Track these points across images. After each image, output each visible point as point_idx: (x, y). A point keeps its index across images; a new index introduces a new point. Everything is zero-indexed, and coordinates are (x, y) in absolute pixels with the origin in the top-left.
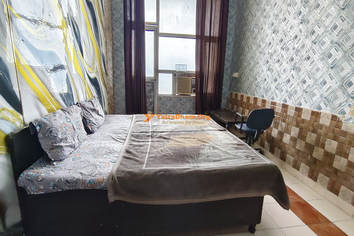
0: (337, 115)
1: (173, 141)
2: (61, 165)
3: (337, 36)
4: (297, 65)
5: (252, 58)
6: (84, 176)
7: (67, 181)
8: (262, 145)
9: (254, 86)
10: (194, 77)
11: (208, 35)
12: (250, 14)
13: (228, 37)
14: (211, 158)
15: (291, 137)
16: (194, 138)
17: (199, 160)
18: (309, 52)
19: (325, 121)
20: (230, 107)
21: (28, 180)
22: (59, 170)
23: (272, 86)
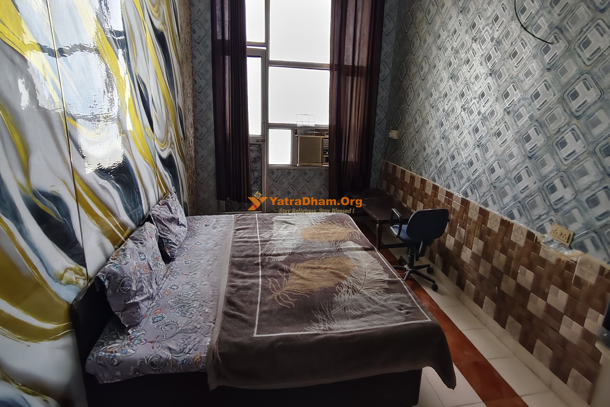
0: (534, 232)
1: (294, 277)
2: (138, 334)
3: (539, 110)
4: (483, 141)
5: (419, 111)
6: (175, 354)
7: (152, 363)
8: (432, 259)
9: (421, 159)
10: (327, 134)
11: (351, 64)
12: (418, 36)
13: (382, 67)
14: (350, 311)
15: (473, 253)
16: (326, 268)
17: (332, 316)
18: (500, 125)
19: (519, 239)
20: (384, 186)
21: (100, 364)
22: (139, 344)
23: (447, 166)
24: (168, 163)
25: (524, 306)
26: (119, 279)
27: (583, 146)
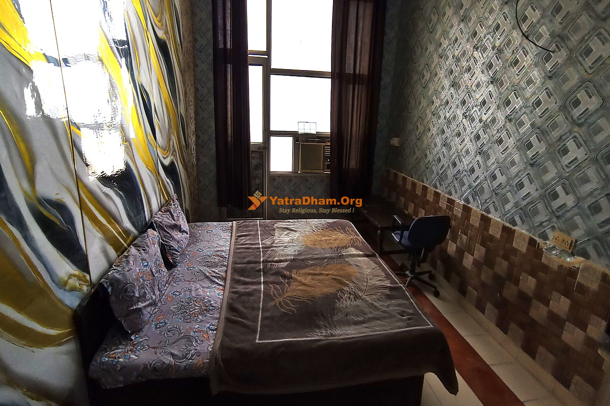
0: (537, 239)
1: (296, 283)
2: (141, 340)
3: (540, 117)
4: (485, 149)
5: (420, 119)
6: (177, 359)
7: (155, 369)
8: (434, 266)
9: (423, 166)
10: (328, 141)
11: (352, 72)
12: (419, 44)
13: (383, 75)
14: (352, 317)
16: (328, 275)
17: (334, 322)
18: (502, 133)
19: (521, 246)
20: (386, 193)
21: (104, 370)
22: (141, 349)
23: (449, 173)
24: (170, 170)
25: (526, 313)
26: (122, 285)
27: (585, 153)
